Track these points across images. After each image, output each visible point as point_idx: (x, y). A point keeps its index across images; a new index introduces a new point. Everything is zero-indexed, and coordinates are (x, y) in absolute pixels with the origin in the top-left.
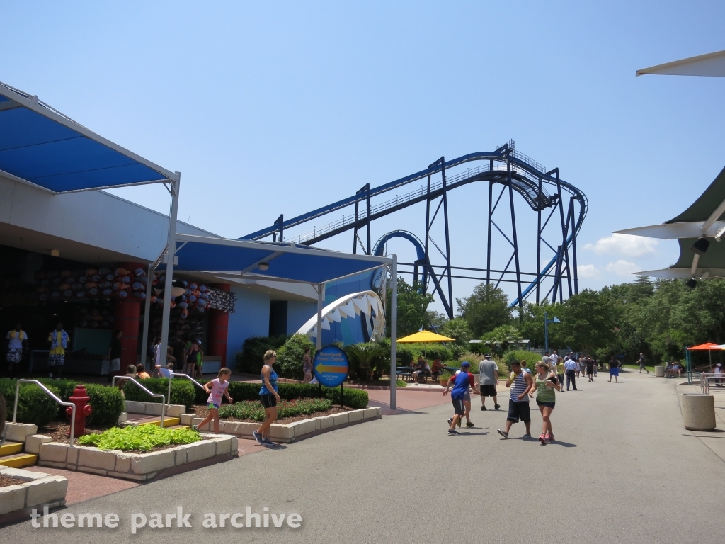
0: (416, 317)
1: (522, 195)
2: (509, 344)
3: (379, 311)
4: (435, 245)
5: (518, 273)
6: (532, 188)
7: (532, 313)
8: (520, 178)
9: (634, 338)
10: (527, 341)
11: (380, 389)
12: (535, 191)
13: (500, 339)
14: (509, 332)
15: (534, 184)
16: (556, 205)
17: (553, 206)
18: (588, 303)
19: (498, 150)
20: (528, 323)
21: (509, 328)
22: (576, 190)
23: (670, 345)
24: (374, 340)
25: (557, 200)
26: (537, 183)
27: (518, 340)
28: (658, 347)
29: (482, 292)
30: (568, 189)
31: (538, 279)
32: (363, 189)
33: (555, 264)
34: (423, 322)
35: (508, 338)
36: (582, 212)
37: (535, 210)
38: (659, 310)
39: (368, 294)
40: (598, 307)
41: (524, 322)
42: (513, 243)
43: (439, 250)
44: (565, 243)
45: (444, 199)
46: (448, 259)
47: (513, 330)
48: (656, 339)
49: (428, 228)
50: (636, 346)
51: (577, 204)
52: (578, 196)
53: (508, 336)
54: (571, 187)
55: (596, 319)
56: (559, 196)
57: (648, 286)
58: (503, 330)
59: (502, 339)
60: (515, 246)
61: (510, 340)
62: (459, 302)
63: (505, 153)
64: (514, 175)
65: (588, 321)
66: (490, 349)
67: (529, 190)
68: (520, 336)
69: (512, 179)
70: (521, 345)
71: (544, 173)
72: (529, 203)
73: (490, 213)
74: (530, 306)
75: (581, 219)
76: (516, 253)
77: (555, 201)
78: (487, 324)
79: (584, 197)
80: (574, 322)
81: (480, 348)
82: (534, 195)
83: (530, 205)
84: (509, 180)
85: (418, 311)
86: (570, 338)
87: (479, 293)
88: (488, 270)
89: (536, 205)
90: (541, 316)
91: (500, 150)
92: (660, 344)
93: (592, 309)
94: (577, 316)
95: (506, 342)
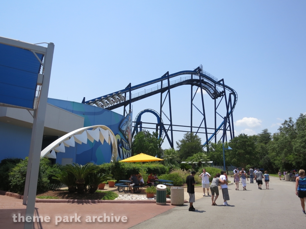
0: (154, 150)
1: (207, 92)
2: (202, 163)
3: (110, 138)
4: (165, 114)
5: (206, 128)
6: (212, 88)
7: (214, 148)
8: (205, 83)
9: (264, 160)
10: (212, 162)
11: (89, 202)
12: (213, 90)
13: (196, 161)
14: (202, 157)
15: (212, 86)
16: (223, 96)
17: (222, 97)
18: (243, 141)
19: (195, 70)
20: (212, 153)
21: (202, 154)
22: (232, 90)
23: (285, 163)
24: (112, 161)
25: (224, 94)
26: (214, 85)
27: (207, 161)
28: (279, 164)
29: (188, 137)
30: (228, 89)
31: (216, 132)
32: (128, 86)
33: (223, 125)
34: (157, 153)
35: (201, 160)
36: (235, 101)
37: (213, 99)
38: (286, 142)
39: (101, 127)
40: (248, 143)
41: (210, 153)
42: (203, 114)
43: (167, 117)
44: (228, 114)
45: (169, 92)
46: (171, 121)
47: (204, 155)
48: (277, 160)
49: (161, 106)
50: (266, 164)
51: (232, 96)
52: (233, 93)
53: (201, 159)
54: (229, 88)
55: (248, 149)
56: (224, 92)
57: (267, 135)
58: (199, 155)
59: (198, 161)
60: (204, 115)
61: (203, 161)
62: (177, 144)
63: (198, 71)
64: (203, 81)
65: (244, 150)
66: (191, 166)
67: (210, 89)
68: (208, 158)
69: (202, 84)
70: (208, 164)
71: (217, 81)
72: (210, 95)
73: (192, 100)
74: (212, 144)
75: (235, 104)
76: (204, 119)
77: (223, 94)
78: (191, 153)
79: (236, 93)
80: (236, 151)
81: (186, 166)
82: (212, 92)
83: (211, 96)
84: (200, 84)
85: (155, 147)
86: (234, 160)
87: (186, 138)
88: (191, 127)
89: (214, 97)
90: (218, 149)
91: (196, 70)
92: (279, 162)
93: (246, 144)
94: (237, 148)
95: (200, 162)
